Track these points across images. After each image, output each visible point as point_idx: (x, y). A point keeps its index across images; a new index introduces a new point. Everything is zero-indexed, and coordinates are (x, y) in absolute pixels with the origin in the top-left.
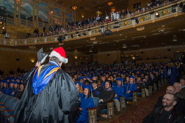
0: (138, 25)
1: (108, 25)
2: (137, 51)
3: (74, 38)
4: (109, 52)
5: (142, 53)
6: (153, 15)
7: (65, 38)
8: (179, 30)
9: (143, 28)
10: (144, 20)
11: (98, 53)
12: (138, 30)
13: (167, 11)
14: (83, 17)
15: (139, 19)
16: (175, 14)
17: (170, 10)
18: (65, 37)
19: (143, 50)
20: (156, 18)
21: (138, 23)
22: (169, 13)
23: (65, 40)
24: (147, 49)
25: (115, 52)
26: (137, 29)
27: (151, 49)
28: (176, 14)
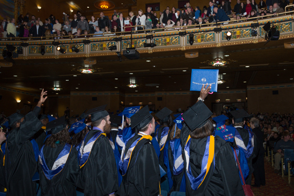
0: (190, 47)
1: (131, 39)
2: (150, 95)
3: (47, 56)
4: (96, 94)
5: (160, 99)
6: (219, 34)
7: (20, 52)
8: (241, 66)
9: (196, 55)
10: (202, 41)
11: (72, 93)
12: (187, 56)
13: (242, 32)
14: (39, 8)
15: (196, 36)
16: (254, 39)
17: (247, 31)
18: (22, 50)
19: (162, 94)
20: (223, 39)
21: (191, 44)
22: (245, 35)
23: (20, 57)
24: (168, 94)
25: (109, 93)
26: (186, 54)
27: (175, 93)
28: (256, 40)
